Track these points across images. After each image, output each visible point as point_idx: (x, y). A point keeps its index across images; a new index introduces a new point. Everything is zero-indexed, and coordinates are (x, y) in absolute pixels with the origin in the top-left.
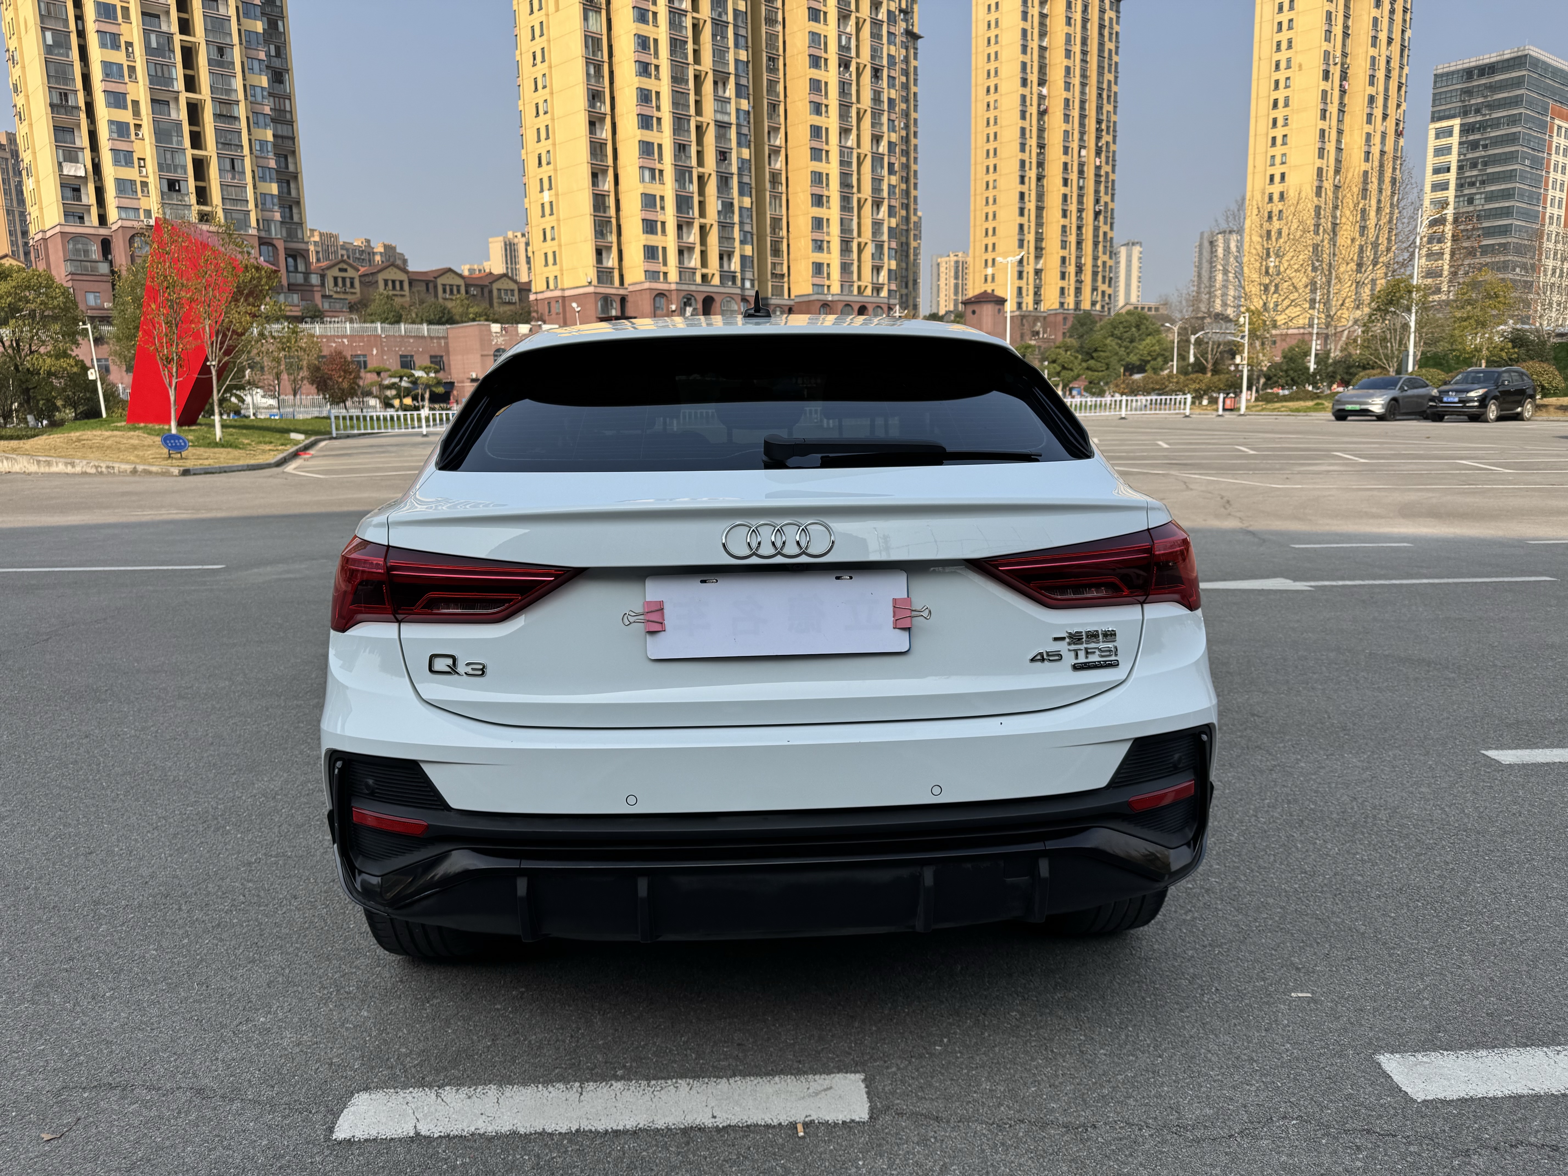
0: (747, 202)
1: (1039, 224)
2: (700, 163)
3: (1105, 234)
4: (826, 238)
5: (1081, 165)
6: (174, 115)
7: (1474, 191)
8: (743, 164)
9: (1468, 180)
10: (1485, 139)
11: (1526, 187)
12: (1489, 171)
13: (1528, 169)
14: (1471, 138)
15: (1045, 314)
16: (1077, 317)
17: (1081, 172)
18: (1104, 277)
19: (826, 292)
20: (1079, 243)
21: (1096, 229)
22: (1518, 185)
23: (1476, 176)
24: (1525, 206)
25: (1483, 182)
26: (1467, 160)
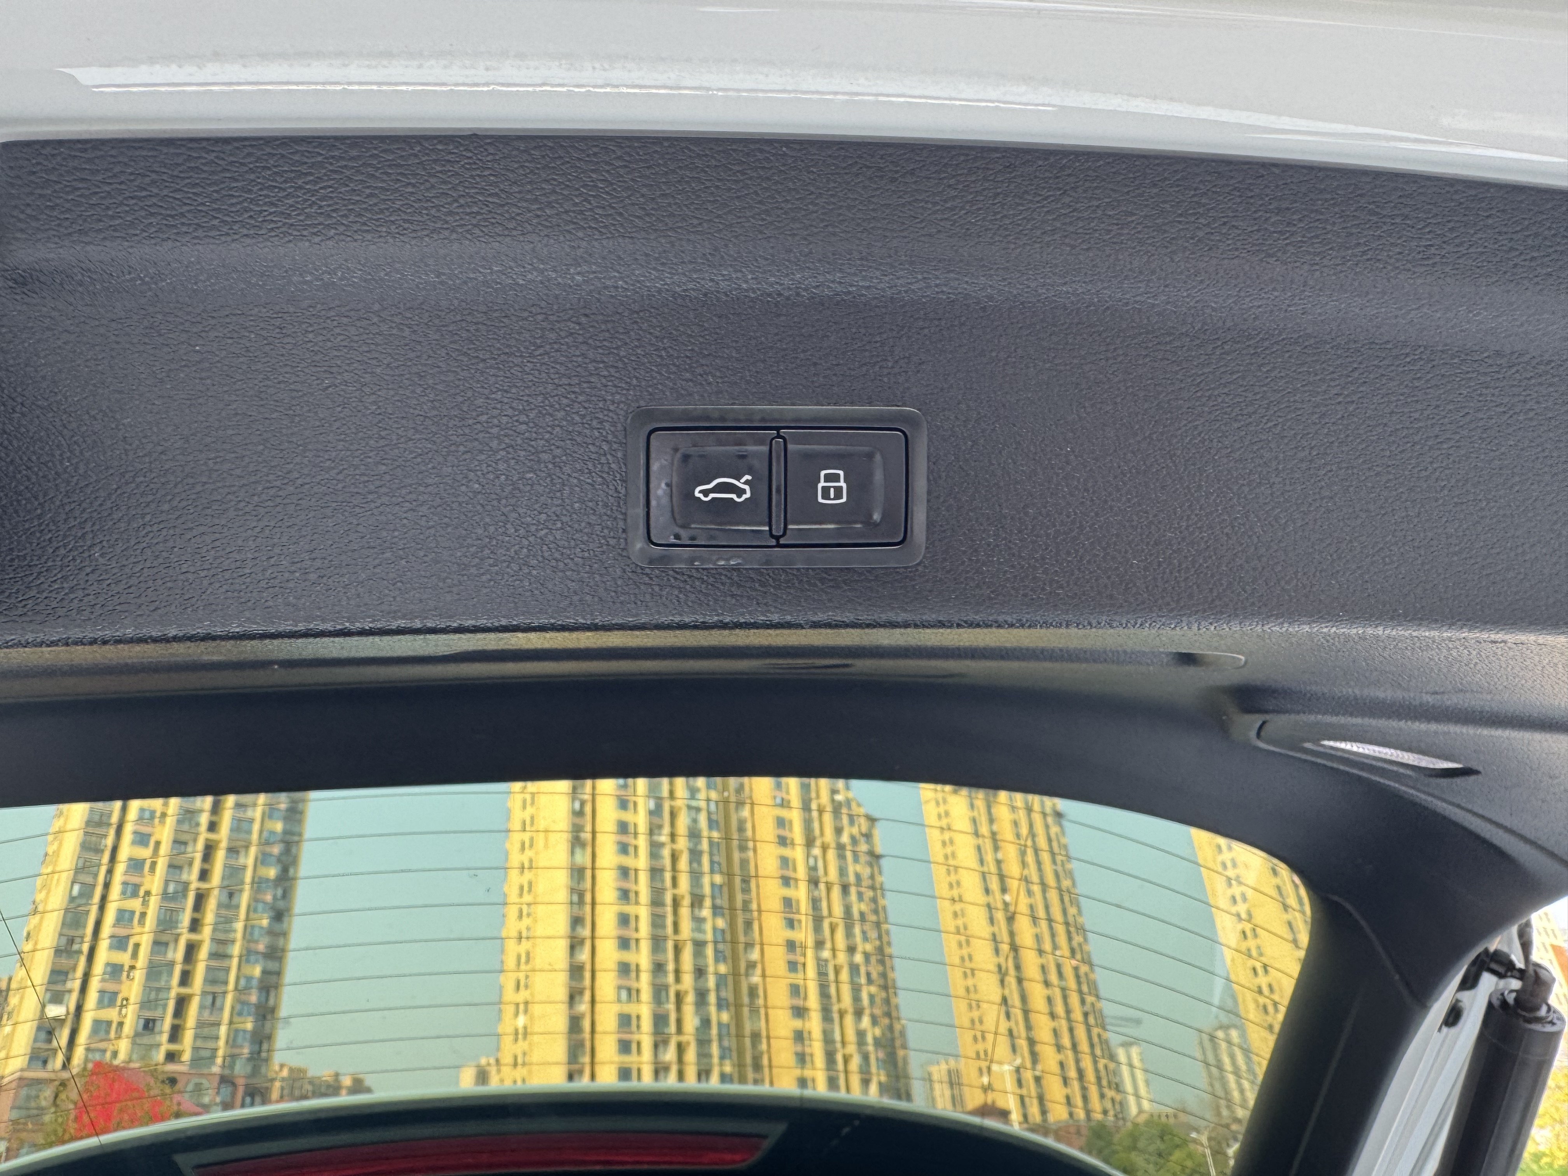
0: (725, 1017)
2: (678, 980)
3: (1099, 1035)
4: (809, 1051)
5: (1059, 967)
6: (170, 955)
8: (721, 980)
15: (1055, 1127)
16: (1090, 1129)
17: (1060, 975)
18: (1109, 1083)
20: (1074, 1046)
21: (1089, 1031)
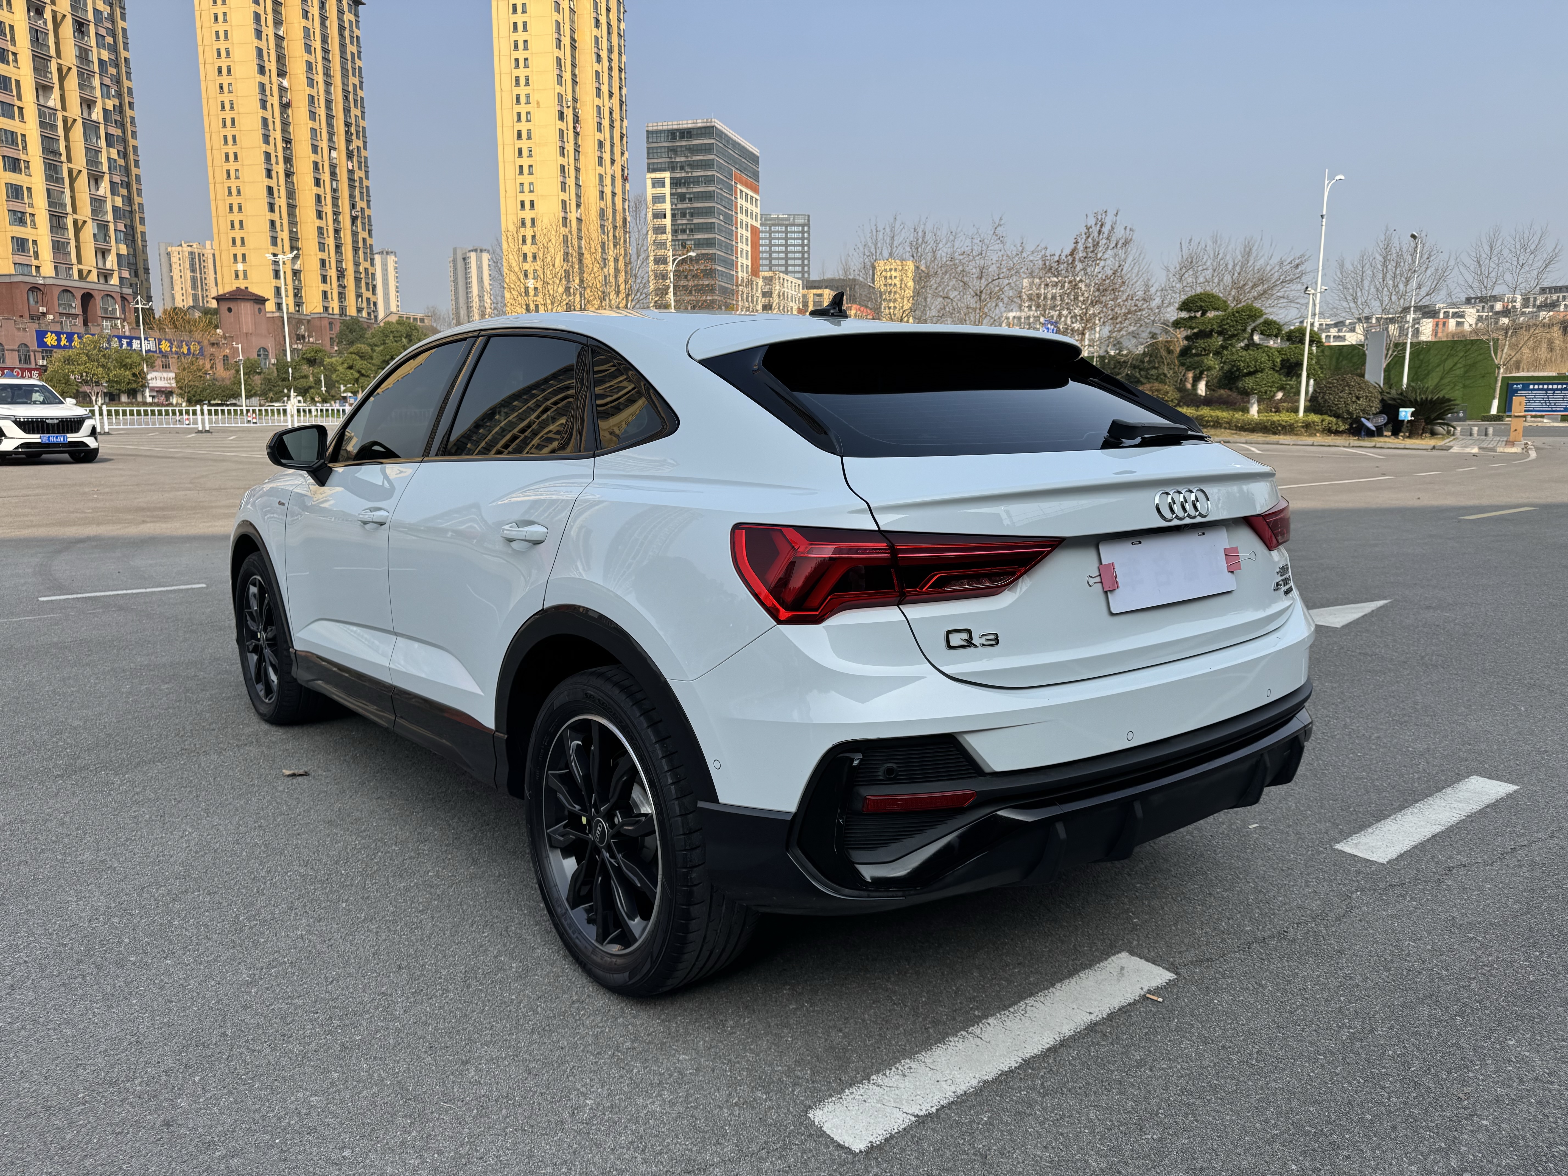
1: (293, 223)
3: (364, 240)
4: (29, 210)
5: (333, 167)
7: (685, 237)
9: (680, 227)
10: (690, 193)
11: (723, 239)
12: (695, 221)
13: (723, 223)
14: (679, 190)
15: (309, 318)
16: (344, 323)
17: (333, 174)
18: (367, 284)
19: (34, 273)
20: (338, 247)
21: (355, 234)
22: (717, 236)
23: (686, 224)
24: (723, 254)
25: (691, 231)
26: (678, 209)
